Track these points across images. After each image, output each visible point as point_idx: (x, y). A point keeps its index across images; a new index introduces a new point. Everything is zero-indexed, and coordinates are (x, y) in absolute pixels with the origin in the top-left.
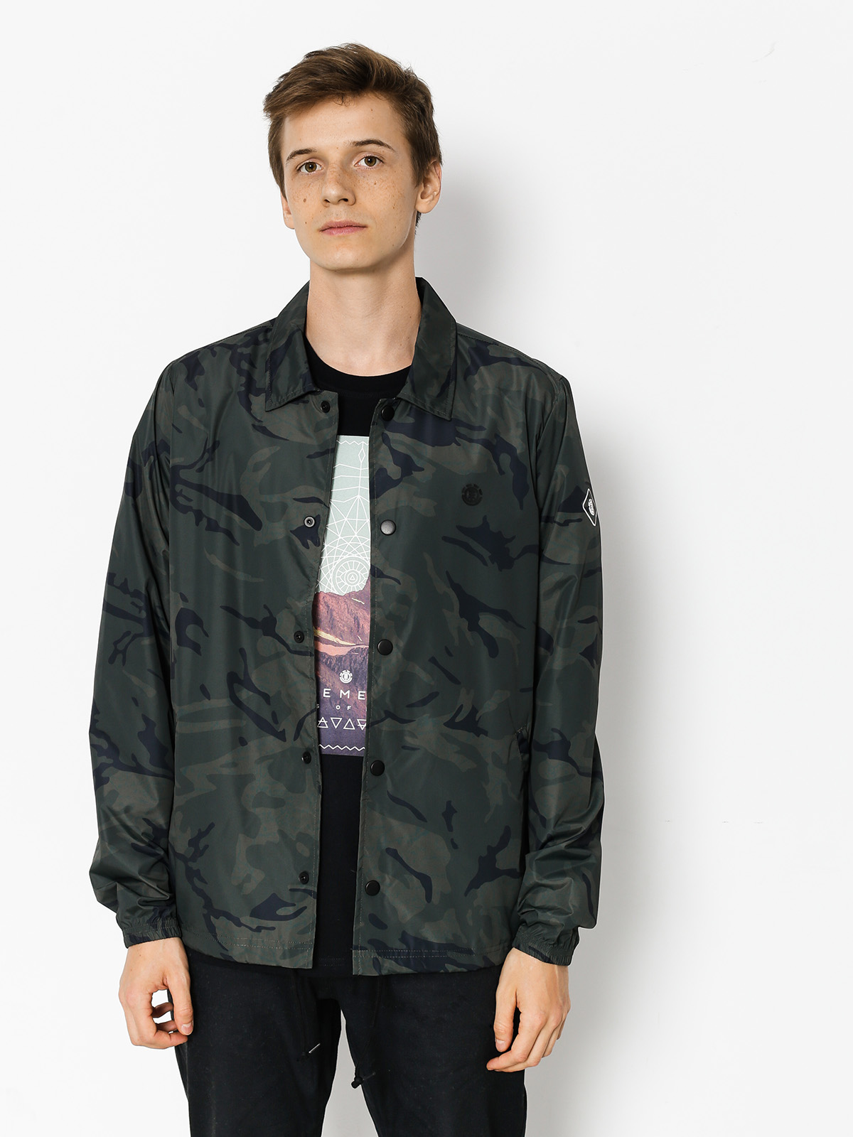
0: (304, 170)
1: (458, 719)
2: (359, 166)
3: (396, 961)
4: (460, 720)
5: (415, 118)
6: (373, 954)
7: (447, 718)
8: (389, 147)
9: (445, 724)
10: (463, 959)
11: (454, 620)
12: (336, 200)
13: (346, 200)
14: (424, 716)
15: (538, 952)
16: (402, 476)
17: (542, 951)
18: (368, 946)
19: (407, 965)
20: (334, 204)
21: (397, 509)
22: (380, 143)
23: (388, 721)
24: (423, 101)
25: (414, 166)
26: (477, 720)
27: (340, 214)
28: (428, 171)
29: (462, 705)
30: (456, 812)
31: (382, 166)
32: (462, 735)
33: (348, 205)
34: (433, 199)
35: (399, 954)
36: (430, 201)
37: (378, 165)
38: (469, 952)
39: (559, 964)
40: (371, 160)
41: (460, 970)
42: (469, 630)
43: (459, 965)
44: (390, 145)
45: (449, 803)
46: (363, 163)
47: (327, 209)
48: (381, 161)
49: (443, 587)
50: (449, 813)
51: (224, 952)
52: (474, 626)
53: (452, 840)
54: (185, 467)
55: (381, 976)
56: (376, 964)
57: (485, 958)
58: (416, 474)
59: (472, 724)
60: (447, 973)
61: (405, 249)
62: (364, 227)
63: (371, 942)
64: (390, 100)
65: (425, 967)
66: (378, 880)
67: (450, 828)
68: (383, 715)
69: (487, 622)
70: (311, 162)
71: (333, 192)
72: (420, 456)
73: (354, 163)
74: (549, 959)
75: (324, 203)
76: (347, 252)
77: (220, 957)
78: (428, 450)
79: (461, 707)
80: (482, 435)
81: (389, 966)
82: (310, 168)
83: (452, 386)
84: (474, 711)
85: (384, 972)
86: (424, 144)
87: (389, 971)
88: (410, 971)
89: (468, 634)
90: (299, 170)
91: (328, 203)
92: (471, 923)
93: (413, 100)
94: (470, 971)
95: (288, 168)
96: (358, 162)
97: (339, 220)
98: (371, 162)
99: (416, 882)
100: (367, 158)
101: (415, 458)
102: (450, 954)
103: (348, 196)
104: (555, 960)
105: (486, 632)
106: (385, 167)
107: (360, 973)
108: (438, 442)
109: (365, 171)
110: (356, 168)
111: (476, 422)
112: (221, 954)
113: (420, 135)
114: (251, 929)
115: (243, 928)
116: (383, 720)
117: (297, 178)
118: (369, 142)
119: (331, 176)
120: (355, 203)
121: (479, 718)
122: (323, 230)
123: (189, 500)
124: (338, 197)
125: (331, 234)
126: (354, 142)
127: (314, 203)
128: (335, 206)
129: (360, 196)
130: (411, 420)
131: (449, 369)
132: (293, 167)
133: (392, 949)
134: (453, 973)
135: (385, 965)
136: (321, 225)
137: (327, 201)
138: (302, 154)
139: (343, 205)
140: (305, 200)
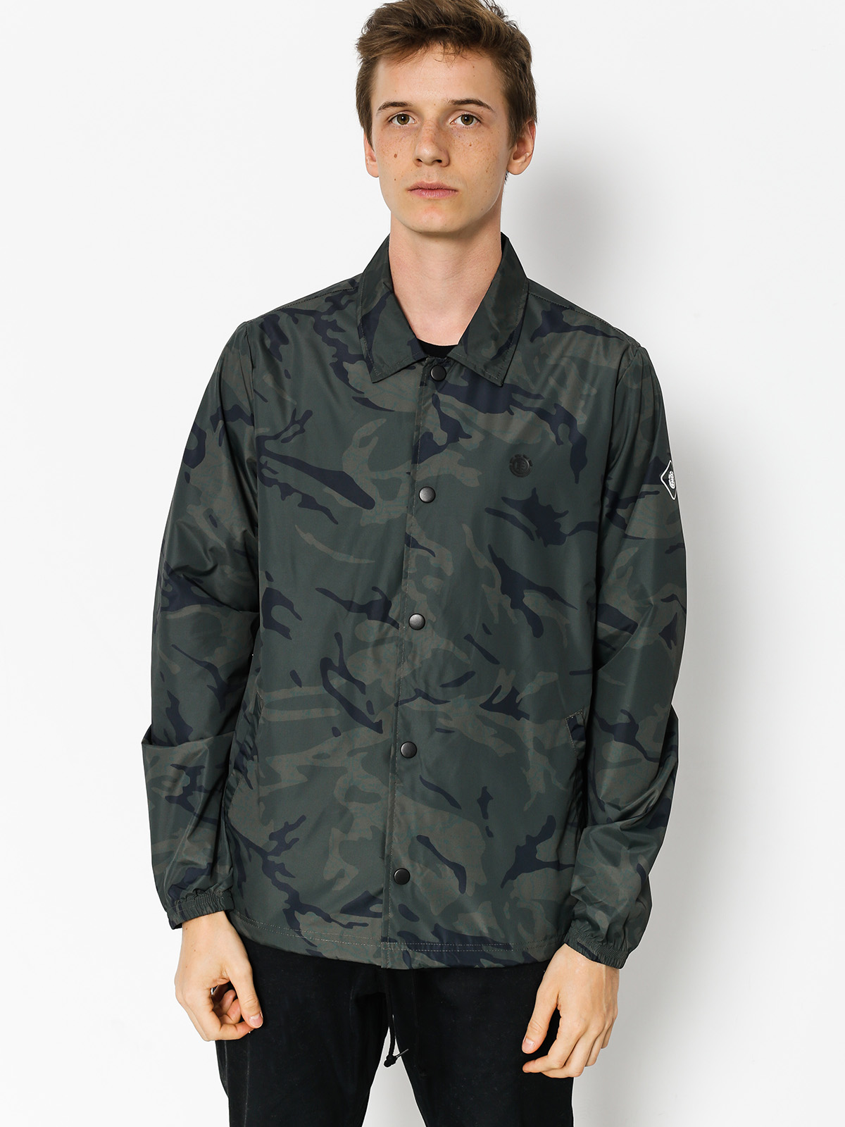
0: (395, 121)
1: (496, 701)
2: (455, 124)
3: (428, 955)
4: (499, 701)
5: (516, 75)
6: (403, 947)
7: (483, 699)
8: (488, 107)
9: (481, 706)
10: (500, 954)
11: (494, 595)
12: (430, 161)
13: (440, 161)
14: (460, 696)
15: (586, 949)
16: (448, 443)
17: (590, 948)
18: (397, 938)
19: (439, 960)
20: (427, 164)
21: (438, 476)
22: (479, 103)
23: (419, 699)
24: (525, 59)
25: (510, 125)
26: (517, 702)
27: (432, 176)
28: (524, 130)
29: (501, 686)
30: (492, 798)
31: (479, 126)
32: (497, 717)
33: (441, 166)
34: (525, 161)
35: (431, 947)
36: (522, 163)
37: (475, 125)
38: (507, 947)
39: (607, 964)
40: (467, 119)
41: (496, 965)
42: (512, 607)
43: (495, 960)
44: (489, 105)
45: (484, 789)
46: (459, 121)
47: (418, 168)
48: (478, 120)
49: (484, 562)
50: (484, 799)
51: (313, 948)
52: (517, 604)
53: (487, 828)
54: (270, 438)
55: (411, 970)
56: (406, 956)
57: (525, 954)
58: (462, 441)
59: (510, 706)
60: (482, 969)
61: (492, 214)
62: (455, 191)
63: (400, 934)
64: (492, 56)
65: (459, 961)
66: (409, 869)
67: (485, 816)
68: (413, 694)
69: (531, 599)
70: (403, 114)
71: (427, 152)
72: (468, 422)
73: (450, 120)
74: (597, 958)
75: (416, 162)
76: (438, 216)
77: (305, 952)
78: (481, 418)
79: (500, 688)
80: (538, 404)
81: (421, 960)
82: (402, 120)
83: (512, 349)
84: (514, 692)
85: (415, 966)
86: (523, 104)
87: (420, 964)
88: (443, 965)
89: (511, 612)
90: (391, 120)
91: (420, 163)
92: (508, 916)
93: (515, 57)
94: (506, 967)
95: (377, 118)
96: (455, 120)
97: (431, 182)
98: (467, 120)
99: (449, 872)
100: (463, 116)
101: (463, 425)
102: (485, 949)
103: (443, 158)
104: (603, 959)
105: (530, 610)
106: (482, 127)
107: (389, 967)
108: (491, 409)
109: (461, 130)
110: (451, 126)
111: (534, 389)
112: (307, 950)
113: (520, 94)
114: (341, 924)
115: (333, 923)
116: (413, 699)
117: (388, 128)
118: (468, 102)
119: (426, 135)
120: (448, 164)
121: (520, 701)
122: (412, 190)
123: (275, 472)
124: (434, 158)
125: (421, 195)
126: (453, 101)
127: (406, 161)
128: (427, 166)
129: (454, 157)
130: (465, 383)
131: (512, 331)
132: (385, 118)
133: (424, 942)
134: (490, 969)
135: (416, 959)
136: (411, 183)
137: (419, 160)
138: (396, 106)
139: (436, 166)
140: (396, 156)
